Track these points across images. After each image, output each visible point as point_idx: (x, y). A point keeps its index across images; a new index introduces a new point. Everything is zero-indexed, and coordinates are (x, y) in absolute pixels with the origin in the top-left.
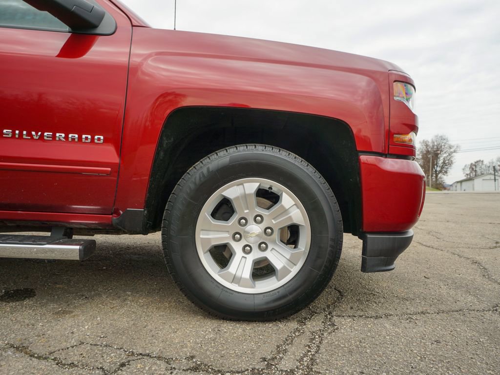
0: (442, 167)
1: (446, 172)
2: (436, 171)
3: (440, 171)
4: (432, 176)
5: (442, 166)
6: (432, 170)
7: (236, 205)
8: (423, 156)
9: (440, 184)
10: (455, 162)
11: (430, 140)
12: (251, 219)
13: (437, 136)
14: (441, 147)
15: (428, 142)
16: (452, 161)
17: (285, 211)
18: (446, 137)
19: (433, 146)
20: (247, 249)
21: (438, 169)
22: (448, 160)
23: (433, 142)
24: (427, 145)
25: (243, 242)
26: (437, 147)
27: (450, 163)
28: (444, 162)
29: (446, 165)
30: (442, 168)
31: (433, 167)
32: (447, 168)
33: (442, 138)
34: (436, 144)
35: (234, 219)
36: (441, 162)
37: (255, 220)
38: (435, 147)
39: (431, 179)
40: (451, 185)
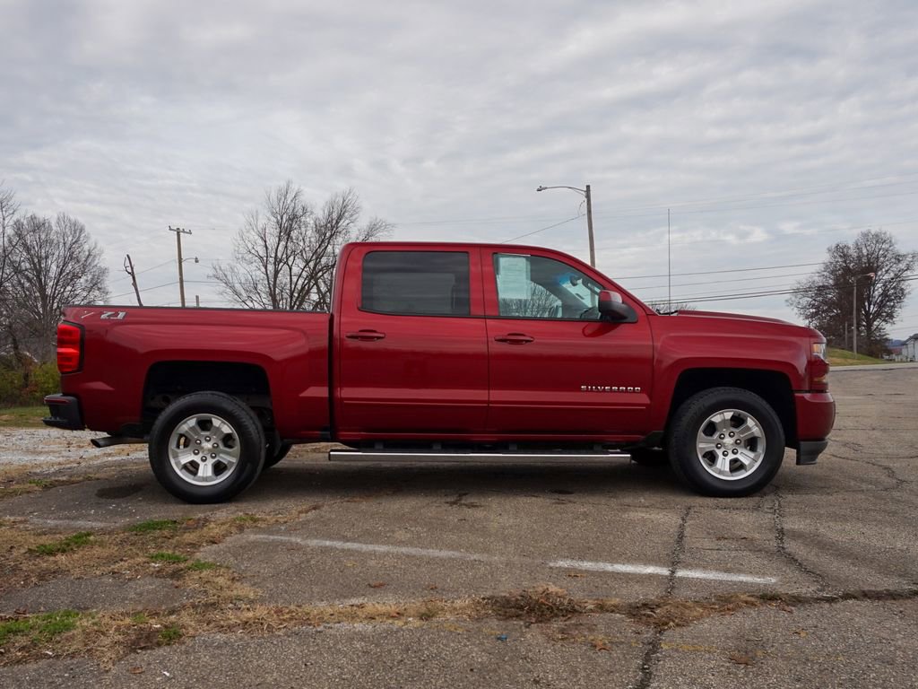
0: (881, 305)
1: (891, 316)
2: (868, 313)
3: (878, 315)
4: (859, 325)
5: (882, 301)
6: (859, 311)
7: (718, 427)
8: (837, 280)
9: (877, 342)
10: (909, 293)
11: (851, 244)
12: (727, 435)
13: (865, 235)
14: (878, 258)
15: (849, 248)
16: (902, 289)
17: (748, 429)
18: (888, 236)
19: (859, 258)
20: (725, 454)
21: (873, 309)
22: (894, 288)
23: (859, 249)
24: (845, 256)
25: (723, 449)
26: (869, 259)
27: (900, 295)
28: (885, 294)
29: (890, 301)
30: (880, 307)
31: (861, 305)
32: (893, 307)
33: (878, 238)
34: (865, 252)
35: (716, 436)
36: (878, 291)
37: (730, 436)
38: (864, 260)
39: (855, 333)
40: (904, 344)
